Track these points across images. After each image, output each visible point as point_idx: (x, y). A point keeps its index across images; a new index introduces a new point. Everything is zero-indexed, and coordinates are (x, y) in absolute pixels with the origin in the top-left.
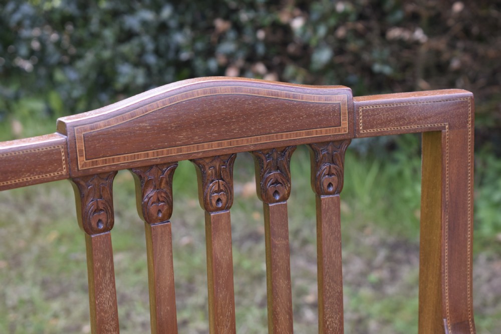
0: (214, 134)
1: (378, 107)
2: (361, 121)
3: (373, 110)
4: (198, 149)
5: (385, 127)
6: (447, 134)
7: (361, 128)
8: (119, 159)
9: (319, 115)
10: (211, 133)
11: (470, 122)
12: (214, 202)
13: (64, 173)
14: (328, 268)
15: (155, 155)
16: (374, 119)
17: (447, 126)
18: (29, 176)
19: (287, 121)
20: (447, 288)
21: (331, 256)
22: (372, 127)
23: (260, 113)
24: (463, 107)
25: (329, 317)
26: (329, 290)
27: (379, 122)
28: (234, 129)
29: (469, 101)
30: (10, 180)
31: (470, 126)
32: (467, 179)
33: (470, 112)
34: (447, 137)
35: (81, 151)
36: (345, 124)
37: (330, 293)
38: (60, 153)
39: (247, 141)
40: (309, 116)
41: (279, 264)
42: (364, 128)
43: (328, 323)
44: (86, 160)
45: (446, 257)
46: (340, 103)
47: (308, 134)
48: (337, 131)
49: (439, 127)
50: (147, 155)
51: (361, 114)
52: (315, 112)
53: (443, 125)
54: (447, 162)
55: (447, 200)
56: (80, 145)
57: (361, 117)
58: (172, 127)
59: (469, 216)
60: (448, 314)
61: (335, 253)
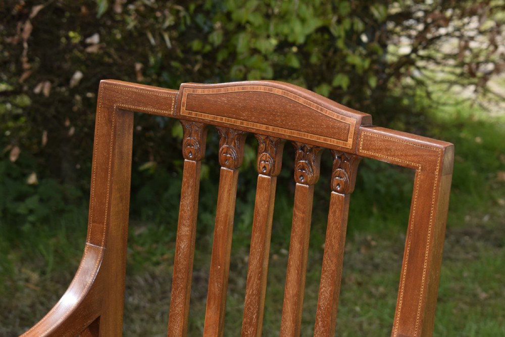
0: (265, 120)
1: (375, 136)
2: (362, 143)
3: (371, 137)
4: (253, 126)
5: (377, 153)
6: (419, 174)
7: (361, 148)
8: (204, 116)
9: (334, 128)
10: (263, 118)
11: (437, 170)
12: (261, 168)
13: (171, 113)
14: (328, 248)
15: (227, 121)
16: (370, 144)
17: (420, 168)
19: (313, 126)
20: (401, 302)
21: (331, 240)
22: (368, 150)
23: (296, 114)
24: (434, 155)
25: (323, 286)
26: (326, 265)
27: (374, 147)
28: (278, 120)
29: (440, 152)
30: (141, 106)
31: (437, 173)
32: (429, 217)
33: (439, 161)
34: (419, 177)
35: (184, 103)
36: (350, 141)
37: (327, 268)
38: (172, 100)
39: (285, 132)
40: (328, 127)
41: (296, 230)
42: (363, 149)
43: (322, 290)
44: (186, 109)
45: (404, 276)
46: (350, 124)
47: (325, 140)
48: (345, 144)
49: (414, 166)
50: (222, 119)
51: (362, 137)
52: (332, 126)
53: (417, 166)
54: (416, 197)
55: (411, 229)
56: (184, 100)
57: (362, 140)
58: (239, 106)
59: (427, 249)
60: (398, 324)
61: (334, 238)
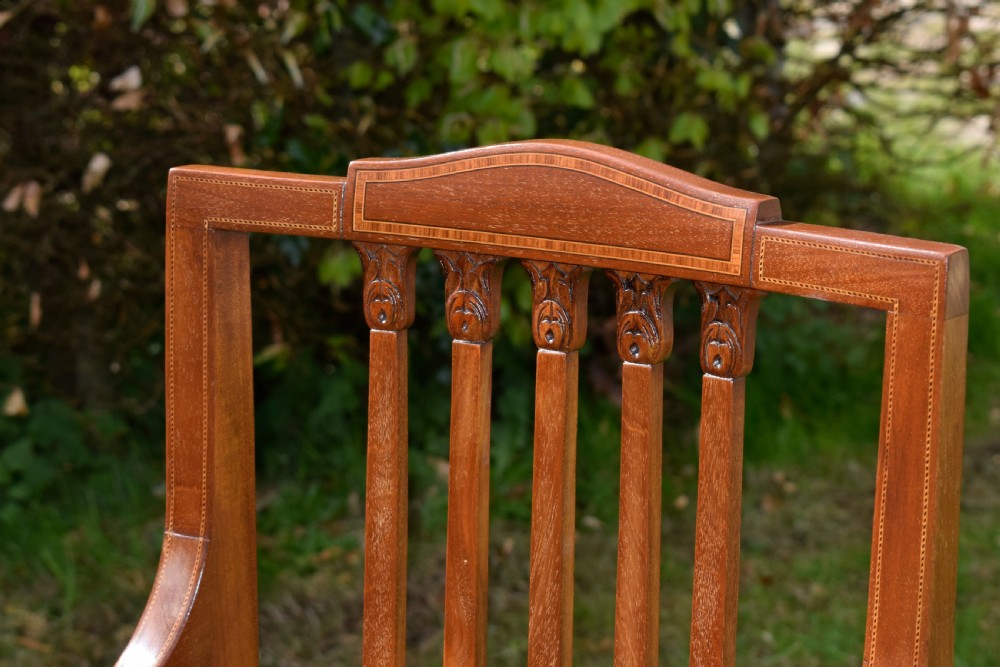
0: (542, 227)
1: (791, 243)
2: (761, 261)
3: (782, 247)
4: (518, 242)
5: (798, 280)
6: (895, 319)
7: (761, 272)
8: (408, 230)
9: (699, 234)
10: (538, 224)
11: (935, 308)
12: (542, 334)
13: (333, 229)
14: (706, 500)
15: (458, 236)
16: (782, 262)
17: (896, 305)
18: (288, 221)
19: (650, 232)
20: (877, 605)
21: (711, 481)
22: (778, 276)
23: (611, 210)
24: (925, 276)
25: (702, 585)
26: (704, 538)
27: (790, 269)
28: (571, 226)
29: (937, 268)
30: (264, 220)
31: (935, 315)
32: (925, 413)
33: (937, 288)
34: (895, 325)
35: (359, 205)
36: (736, 259)
37: (707, 543)
38: (332, 200)
39: (590, 249)
40: (683, 232)
41: (631, 466)
42: (766, 274)
43: (699, 594)
44: (365, 219)
45: (880, 548)
46: (733, 222)
47: (680, 261)
48: (724, 267)
49: (883, 303)
50: (447, 234)
51: (762, 248)
52: (693, 229)
53: (890, 302)
54: (892, 371)
55: (888, 441)
56: (360, 196)
57: (762, 254)
58: (483, 201)
59: (926, 485)
60: (873, 655)
61: (717, 477)
